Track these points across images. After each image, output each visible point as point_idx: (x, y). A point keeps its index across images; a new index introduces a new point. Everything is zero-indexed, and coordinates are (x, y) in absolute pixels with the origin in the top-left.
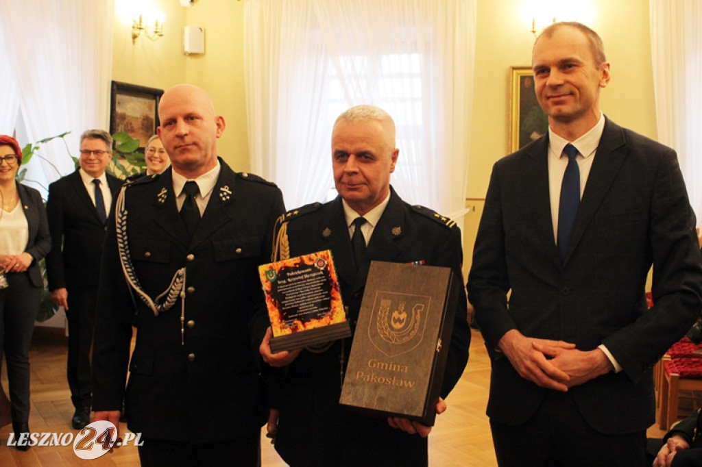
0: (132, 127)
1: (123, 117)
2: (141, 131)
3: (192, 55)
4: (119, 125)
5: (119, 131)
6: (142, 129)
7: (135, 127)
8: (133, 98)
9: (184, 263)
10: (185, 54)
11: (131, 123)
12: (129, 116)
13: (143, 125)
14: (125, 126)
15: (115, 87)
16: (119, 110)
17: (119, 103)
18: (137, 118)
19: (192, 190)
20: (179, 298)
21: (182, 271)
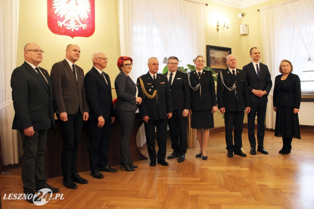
0: (218, 62)
1: (214, 58)
2: (222, 63)
3: (244, 35)
4: (212, 61)
5: (212, 63)
6: (222, 62)
7: (219, 62)
8: (218, 51)
9: (235, 83)
10: (241, 35)
11: (217, 60)
12: (216, 58)
13: (223, 61)
14: (215, 61)
15: (209, 47)
16: (211, 55)
17: (211, 53)
18: (220, 58)
19: (233, 71)
20: (234, 88)
21: (235, 84)
